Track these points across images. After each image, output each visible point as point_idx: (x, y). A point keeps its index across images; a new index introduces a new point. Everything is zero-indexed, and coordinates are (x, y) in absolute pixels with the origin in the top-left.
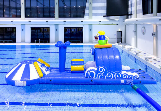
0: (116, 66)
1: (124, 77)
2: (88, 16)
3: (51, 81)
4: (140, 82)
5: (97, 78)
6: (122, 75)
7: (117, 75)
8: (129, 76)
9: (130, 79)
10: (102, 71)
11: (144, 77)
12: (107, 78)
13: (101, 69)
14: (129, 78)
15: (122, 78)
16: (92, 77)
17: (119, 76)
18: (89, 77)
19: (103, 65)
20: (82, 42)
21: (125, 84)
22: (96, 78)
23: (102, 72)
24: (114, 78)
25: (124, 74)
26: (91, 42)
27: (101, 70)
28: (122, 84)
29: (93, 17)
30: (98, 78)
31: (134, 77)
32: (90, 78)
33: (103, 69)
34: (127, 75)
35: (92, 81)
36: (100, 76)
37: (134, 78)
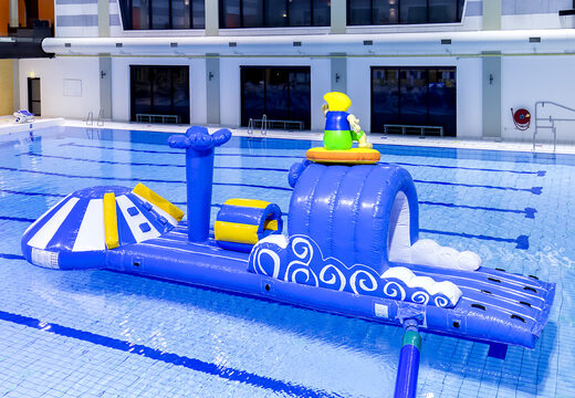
0: (355, 239)
1: (390, 291)
2: (481, 14)
3: (137, 264)
4: (456, 324)
5: (286, 279)
6: (381, 283)
7: (361, 281)
8: (409, 291)
9: (416, 306)
10: (303, 256)
11: (484, 308)
12: (321, 284)
13: (300, 248)
14: (408, 299)
15: (379, 294)
16: (271, 275)
17: (369, 284)
18: (260, 272)
19: (308, 232)
20: (451, 132)
21: (391, 322)
22: (281, 277)
23: (305, 260)
24: (348, 289)
25: (390, 279)
26: (492, 133)
27: (301, 252)
28: (382, 321)
29: (506, 19)
30: (290, 280)
31: (432, 297)
32: (262, 278)
33: (307, 246)
34: (404, 285)
35: (267, 287)
36: (295, 272)
37: (431, 303)
